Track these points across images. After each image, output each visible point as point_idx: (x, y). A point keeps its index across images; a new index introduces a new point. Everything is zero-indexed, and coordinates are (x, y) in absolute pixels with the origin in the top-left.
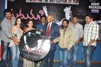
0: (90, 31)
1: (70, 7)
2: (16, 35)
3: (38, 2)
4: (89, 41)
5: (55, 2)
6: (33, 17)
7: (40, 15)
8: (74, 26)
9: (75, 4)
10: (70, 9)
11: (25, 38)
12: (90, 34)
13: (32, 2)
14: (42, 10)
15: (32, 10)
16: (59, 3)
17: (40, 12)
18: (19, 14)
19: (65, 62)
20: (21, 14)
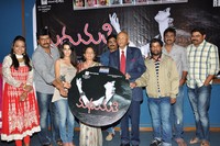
1: (168, 9)
3: (97, 6)
5: (134, 3)
6: (92, 40)
7: (105, 33)
10: (168, 14)
11: (79, 83)
13: (85, 7)
14: (109, 22)
15: (87, 25)
16: (144, 3)
17: (104, 28)
18: (61, 36)
20: (65, 37)
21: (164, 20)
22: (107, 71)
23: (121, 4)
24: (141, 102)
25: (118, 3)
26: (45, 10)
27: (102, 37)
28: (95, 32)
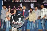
0: (43, 12)
2: (8, 16)
3: (18, 2)
4: (43, 16)
5: (26, 2)
8: (36, 11)
9: (35, 2)
12: (43, 13)
13: (15, 2)
15: (15, 6)
16: (28, 2)
17: (19, 7)
19: (33, 28)
21: (32, 5)
22: (20, 15)
23: (23, 2)
24: (27, 22)
25: (22, 1)
26: (5, 2)
27: (18, 9)
28: (17, 8)
